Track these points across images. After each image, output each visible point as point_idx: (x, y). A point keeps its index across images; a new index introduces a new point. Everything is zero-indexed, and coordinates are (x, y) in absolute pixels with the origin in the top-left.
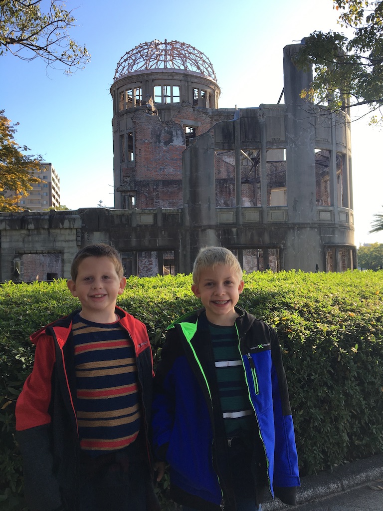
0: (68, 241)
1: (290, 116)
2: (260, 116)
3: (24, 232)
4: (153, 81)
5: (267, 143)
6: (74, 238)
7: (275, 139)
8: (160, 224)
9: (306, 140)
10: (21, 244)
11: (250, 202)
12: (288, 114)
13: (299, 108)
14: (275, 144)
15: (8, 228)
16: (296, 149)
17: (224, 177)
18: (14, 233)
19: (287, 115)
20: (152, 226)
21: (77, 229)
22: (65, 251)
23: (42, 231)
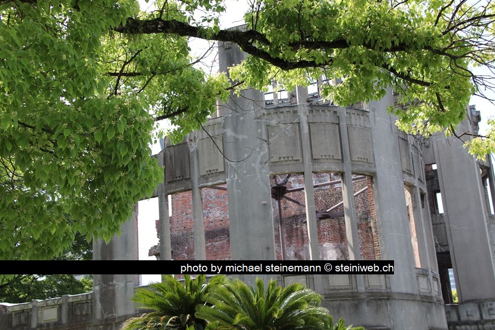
1: (229, 132)
2: (191, 140)
5: (199, 179)
7: (210, 171)
8: (64, 321)
9: (253, 165)
11: (336, 248)
12: (226, 130)
13: (242, 118)
14: (211, 179)
16: (240, 181)
17: (293, 213)
19: (225, 133)
20: (55, 324)
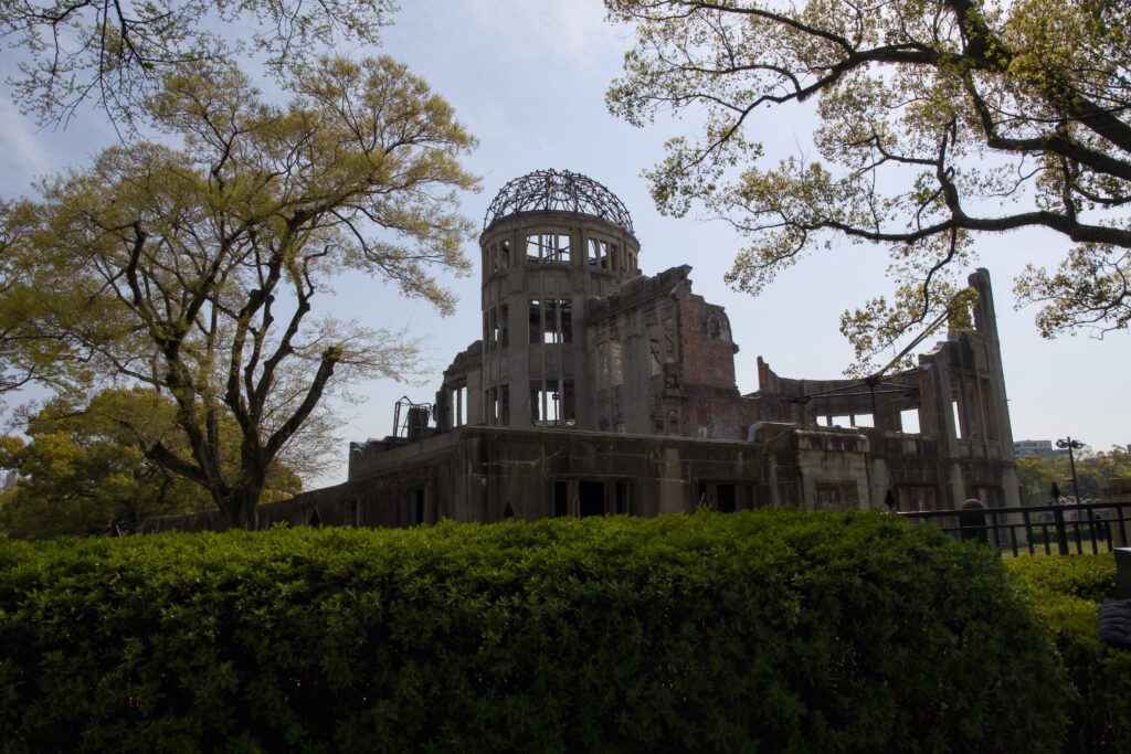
0: (858, 469)
3: (821, 453)
4: (588, 230)
6: (863, 465)
10: (819, 471)
15: (810, 447)
18: (813, 454)
21: (865, 454)
22: (859, 482)
23: (837, 454)
